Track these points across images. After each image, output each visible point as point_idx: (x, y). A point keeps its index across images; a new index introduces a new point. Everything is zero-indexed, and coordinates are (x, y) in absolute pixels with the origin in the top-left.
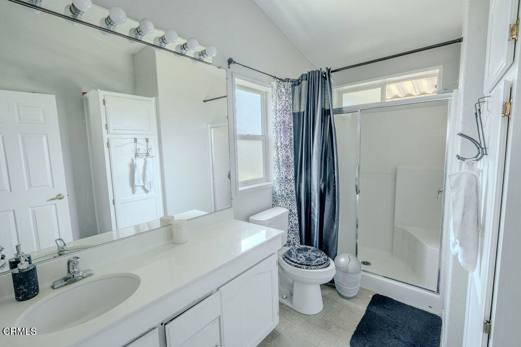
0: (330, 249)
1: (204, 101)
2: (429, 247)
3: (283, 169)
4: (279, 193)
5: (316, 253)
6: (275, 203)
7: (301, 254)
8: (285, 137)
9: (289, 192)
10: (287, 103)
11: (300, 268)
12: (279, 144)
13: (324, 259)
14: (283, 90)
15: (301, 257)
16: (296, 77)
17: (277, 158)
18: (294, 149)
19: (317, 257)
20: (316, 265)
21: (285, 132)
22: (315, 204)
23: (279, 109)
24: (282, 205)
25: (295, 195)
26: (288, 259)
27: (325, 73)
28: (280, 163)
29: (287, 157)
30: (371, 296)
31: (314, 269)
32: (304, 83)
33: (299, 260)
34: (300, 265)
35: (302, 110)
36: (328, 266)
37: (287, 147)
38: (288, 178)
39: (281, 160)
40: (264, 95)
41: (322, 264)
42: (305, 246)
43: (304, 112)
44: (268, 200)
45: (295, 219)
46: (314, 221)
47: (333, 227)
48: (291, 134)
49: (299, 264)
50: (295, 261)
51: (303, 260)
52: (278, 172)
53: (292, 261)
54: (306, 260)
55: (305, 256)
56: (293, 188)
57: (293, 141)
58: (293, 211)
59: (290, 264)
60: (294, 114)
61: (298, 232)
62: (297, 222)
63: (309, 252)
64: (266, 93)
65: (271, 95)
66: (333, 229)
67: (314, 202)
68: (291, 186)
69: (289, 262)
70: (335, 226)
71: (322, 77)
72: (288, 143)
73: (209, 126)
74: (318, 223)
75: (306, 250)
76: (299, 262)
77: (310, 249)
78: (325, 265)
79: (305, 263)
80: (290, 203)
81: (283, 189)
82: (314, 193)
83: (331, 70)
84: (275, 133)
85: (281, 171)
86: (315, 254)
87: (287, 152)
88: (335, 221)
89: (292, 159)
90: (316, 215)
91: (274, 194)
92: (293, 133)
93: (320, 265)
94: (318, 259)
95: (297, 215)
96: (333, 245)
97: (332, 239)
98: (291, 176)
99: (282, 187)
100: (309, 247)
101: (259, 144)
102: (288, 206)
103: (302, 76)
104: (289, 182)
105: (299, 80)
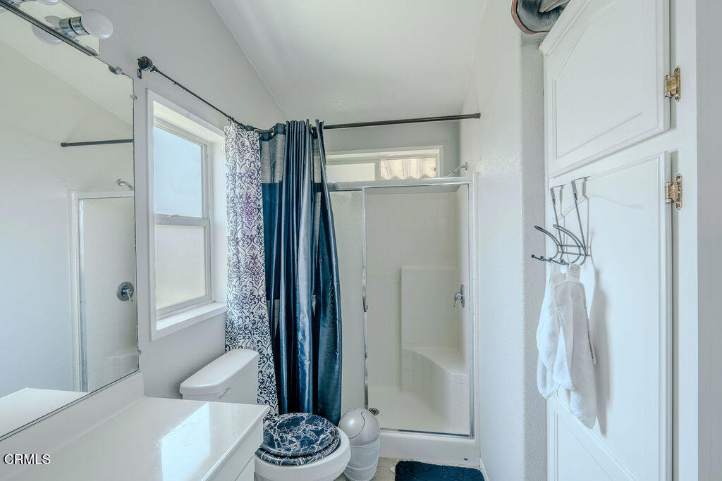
0: (330, 407)
1: (64, 145)
2: (452, 373)
3: (247, 280)
4: (238, 323)
5: (316, 425)
6: (230, 342)
7: (291, 435)
8: (250, 222)
9: (257, 319)
10: (253, 165)
11: (293, 464)
12: (240, 235)
13: (331, 433)
14: (247, 143)
15: (291, 442)
16: (267, 126)
17: (235, 259)
18: (265, 243)
19: (318, 433)
20: (320, 451)
21: (250, 214)
22: (304, 336)
23: (240, 173)
24: (244, 345)
25: (267, 324)
26: (268, 452)
27: (314, 129)
28: (241, 269)
29: (254, 258)
30: (393, 469)
31: (319, 458)
32: (280, 137)
33: (288, 450)
34: (292, 460)
35: (277, 181)
36: (338, 446)
37: (252, 240)
38: (256, 293)
39: (242, 263)
40: (207, 148)
41: (330, 445)
42: (292, 415)
43: (281, 183)
44: (218, 338)
45: (269, 366)
46: (303, 364)
47: (334, 369)
48: (259, 218)
49: (291, 458)
50: (283, 452)
51: (296, 447)
52: (237, 285)
53: (276, 456)
54: (302, 444)
55: (298, 438)
56: (265, 311)
57: (262, 230)
58: (265, 352)
59: (273, 462)
60: (263, 185)
61: (274, 388)
62: (272, 371)
63: (303, 425)
64: (212, 144)
65: (223, 147)
66: (334, 372)
67: (304, 332)
68: (260, 307)
69: (271, 458)
70: (337, 367)
71: (310, 133)
72: (254, 233)
73: (73, 195)
74: (311, 367)
75: (295, 422)
76: (290, 454)
77: (303, 418)
78: (334, 446)
79: (301, 452)
80: (259, 339)
81: (248, 314)
82: (301, 315)
83: (325, 125)
84: (232, 215)
85: (243, 284)
86: (314, 428)
87: (253, 248)
88: (336, 359)
89: (261, 260)
90: (307, 354)
91: (229, 326)
92: (262, 216)
93: (327, 448)
94: (322, 436)
95: (272, 359)
96: (333, 400)
97: (332, 390)
98: (261, 292)
99: (245, 311)
100: (299, 415)
101: (199, 233)
102: (255, 345)
103: (276, 127)
104: (256, 300)
105: (270, 133)
